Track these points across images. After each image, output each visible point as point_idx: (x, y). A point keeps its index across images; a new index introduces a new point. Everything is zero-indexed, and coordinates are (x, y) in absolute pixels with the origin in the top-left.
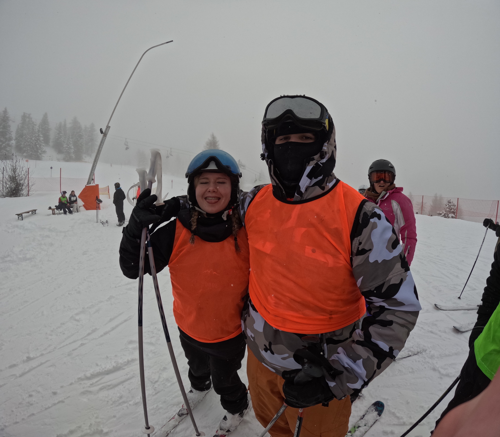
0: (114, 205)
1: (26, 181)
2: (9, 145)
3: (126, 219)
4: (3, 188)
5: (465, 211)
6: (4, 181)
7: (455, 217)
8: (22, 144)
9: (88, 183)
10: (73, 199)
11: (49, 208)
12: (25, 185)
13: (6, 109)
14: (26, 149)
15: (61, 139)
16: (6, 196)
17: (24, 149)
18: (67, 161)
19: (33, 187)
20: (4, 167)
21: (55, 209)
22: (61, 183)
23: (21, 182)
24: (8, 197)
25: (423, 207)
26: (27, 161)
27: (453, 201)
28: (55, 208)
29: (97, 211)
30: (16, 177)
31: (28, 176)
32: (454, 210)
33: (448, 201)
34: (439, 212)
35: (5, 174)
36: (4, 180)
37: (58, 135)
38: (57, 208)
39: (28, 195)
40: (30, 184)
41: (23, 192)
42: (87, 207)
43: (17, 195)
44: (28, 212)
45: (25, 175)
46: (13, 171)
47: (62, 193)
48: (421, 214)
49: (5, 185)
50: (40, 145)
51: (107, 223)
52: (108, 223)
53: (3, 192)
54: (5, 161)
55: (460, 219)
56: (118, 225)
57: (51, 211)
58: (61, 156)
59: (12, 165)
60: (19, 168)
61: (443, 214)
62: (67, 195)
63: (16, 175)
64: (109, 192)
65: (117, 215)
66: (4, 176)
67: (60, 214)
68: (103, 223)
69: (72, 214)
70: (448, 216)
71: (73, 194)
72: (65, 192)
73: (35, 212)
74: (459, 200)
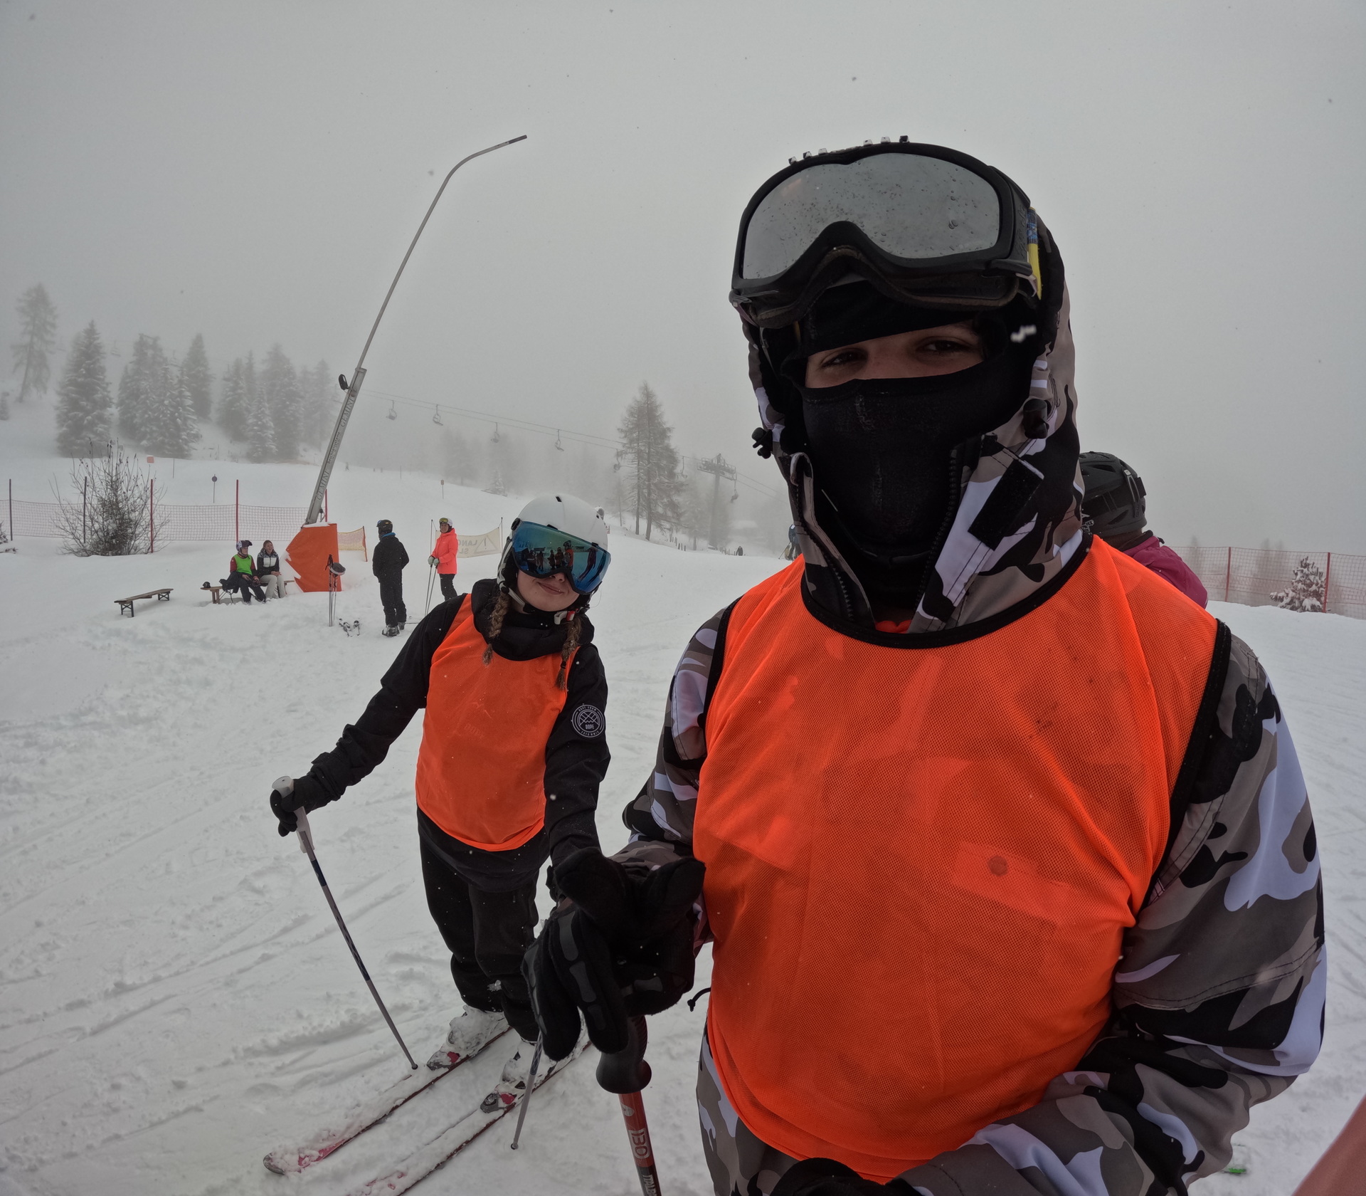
0: (376, 579)
1: (146, 513)
2: (101, 419)
3: (408, 617)
4: (84, 531)
5: (1349, 589)
6: (87, 514)
7: (1321, 606)
8: (137, 415)
9: (309, 521)
10: (269, 562)
11: (204, 585)
12: (143, 523)
13: (92, 325)
14: (148, 430)
15: (241, 402)
16: (93, 553)
17: (143, 429)
18: (258, 460)
19: (164, 530)
20: (86, 478)
21: (220, 587)
22: (239, 518)
23: (134, 516)
24: (98, 554)
25: (1230, 581)
26: (150, 460)
27: (1316, 562)
28: (221, 585)
29: (330, 594)
30: (117, 502)
31: (150, 500)
32: (1319, 588)
33: (1302, 562)
34: (1276, 593)
35: (89, 495)
36: (86, 511)
37: (232, 393)
38: (227, 585)
39: (151, 550)
40: (156, 522)
41: (137, 542)
42: (307, 585)
43: (121, 548)
44: (149, 596)
45: (144, 498)
46: (111, 486)
47: (240, 546)
48: (1226, 601)
49: (89, 523)
50: (186, 419)
51: (356, 626)
52: (359, 628)
53: (85, 542)
54: (87, 461)
55: (1335, 614)
56: (385, 633)
57: (209, 593)
58: (241, 448)
59: (107, 471)
60: (126, 479)
61: (1286, 600)
62: (254, 552)
63: (120, 498)
64: (364, 544)
65: (383, 607)
66: (86, 501)
67: (233, 601)
68: (346, 627)
69: (265, 601)
70: (1301, 605)
71: (268, 550)
72: (247, 544)
73: (167, 596)
74: (1331, 559)
